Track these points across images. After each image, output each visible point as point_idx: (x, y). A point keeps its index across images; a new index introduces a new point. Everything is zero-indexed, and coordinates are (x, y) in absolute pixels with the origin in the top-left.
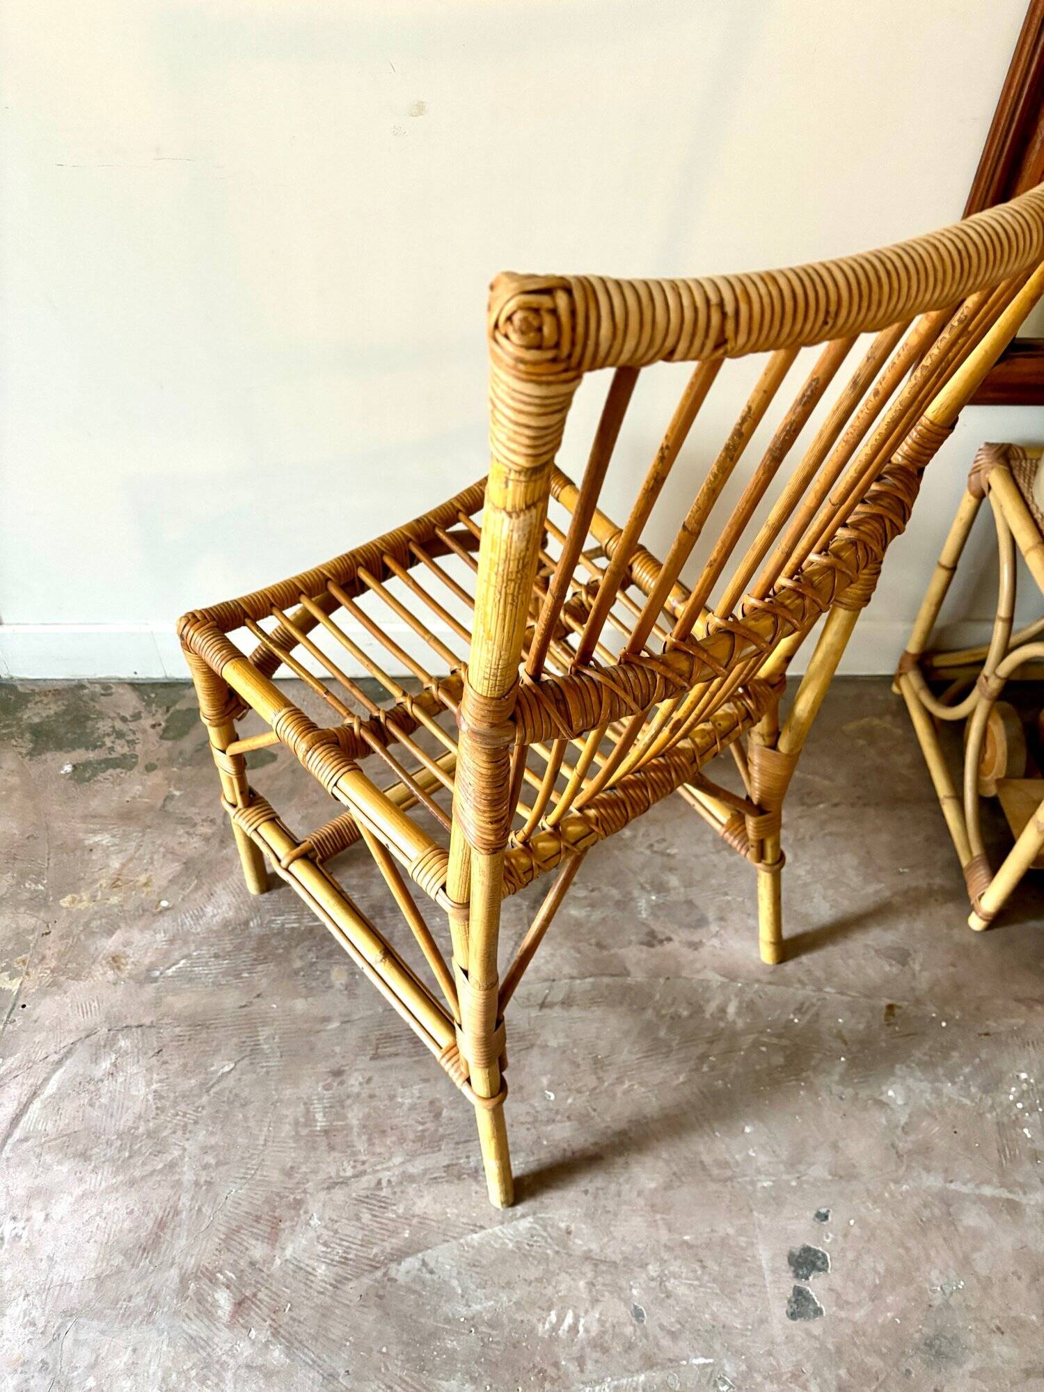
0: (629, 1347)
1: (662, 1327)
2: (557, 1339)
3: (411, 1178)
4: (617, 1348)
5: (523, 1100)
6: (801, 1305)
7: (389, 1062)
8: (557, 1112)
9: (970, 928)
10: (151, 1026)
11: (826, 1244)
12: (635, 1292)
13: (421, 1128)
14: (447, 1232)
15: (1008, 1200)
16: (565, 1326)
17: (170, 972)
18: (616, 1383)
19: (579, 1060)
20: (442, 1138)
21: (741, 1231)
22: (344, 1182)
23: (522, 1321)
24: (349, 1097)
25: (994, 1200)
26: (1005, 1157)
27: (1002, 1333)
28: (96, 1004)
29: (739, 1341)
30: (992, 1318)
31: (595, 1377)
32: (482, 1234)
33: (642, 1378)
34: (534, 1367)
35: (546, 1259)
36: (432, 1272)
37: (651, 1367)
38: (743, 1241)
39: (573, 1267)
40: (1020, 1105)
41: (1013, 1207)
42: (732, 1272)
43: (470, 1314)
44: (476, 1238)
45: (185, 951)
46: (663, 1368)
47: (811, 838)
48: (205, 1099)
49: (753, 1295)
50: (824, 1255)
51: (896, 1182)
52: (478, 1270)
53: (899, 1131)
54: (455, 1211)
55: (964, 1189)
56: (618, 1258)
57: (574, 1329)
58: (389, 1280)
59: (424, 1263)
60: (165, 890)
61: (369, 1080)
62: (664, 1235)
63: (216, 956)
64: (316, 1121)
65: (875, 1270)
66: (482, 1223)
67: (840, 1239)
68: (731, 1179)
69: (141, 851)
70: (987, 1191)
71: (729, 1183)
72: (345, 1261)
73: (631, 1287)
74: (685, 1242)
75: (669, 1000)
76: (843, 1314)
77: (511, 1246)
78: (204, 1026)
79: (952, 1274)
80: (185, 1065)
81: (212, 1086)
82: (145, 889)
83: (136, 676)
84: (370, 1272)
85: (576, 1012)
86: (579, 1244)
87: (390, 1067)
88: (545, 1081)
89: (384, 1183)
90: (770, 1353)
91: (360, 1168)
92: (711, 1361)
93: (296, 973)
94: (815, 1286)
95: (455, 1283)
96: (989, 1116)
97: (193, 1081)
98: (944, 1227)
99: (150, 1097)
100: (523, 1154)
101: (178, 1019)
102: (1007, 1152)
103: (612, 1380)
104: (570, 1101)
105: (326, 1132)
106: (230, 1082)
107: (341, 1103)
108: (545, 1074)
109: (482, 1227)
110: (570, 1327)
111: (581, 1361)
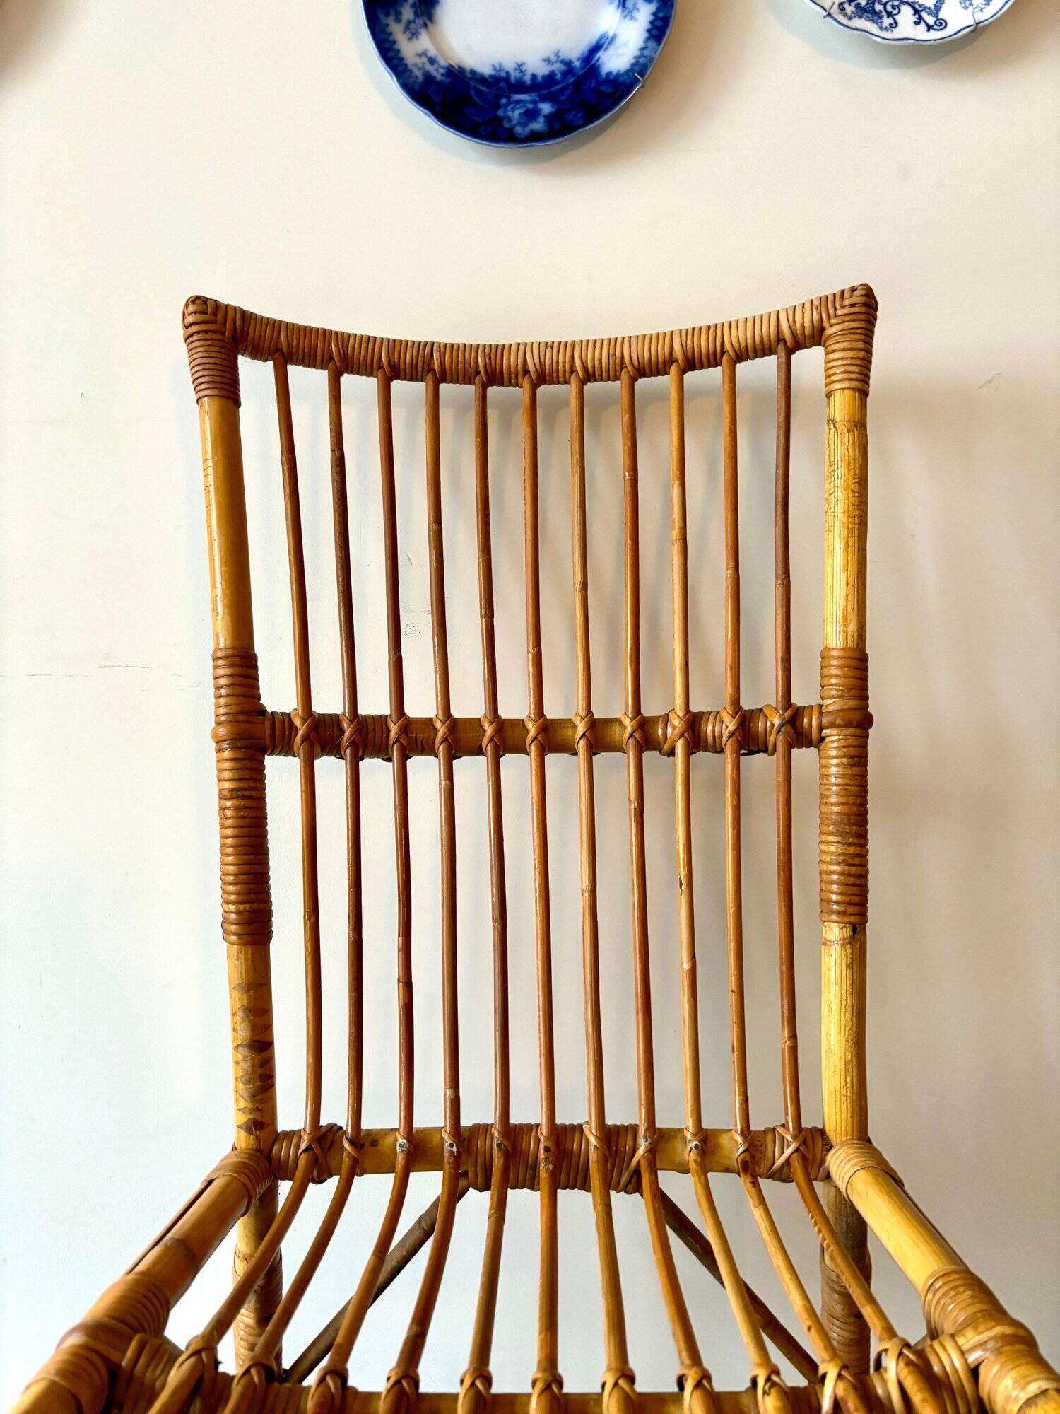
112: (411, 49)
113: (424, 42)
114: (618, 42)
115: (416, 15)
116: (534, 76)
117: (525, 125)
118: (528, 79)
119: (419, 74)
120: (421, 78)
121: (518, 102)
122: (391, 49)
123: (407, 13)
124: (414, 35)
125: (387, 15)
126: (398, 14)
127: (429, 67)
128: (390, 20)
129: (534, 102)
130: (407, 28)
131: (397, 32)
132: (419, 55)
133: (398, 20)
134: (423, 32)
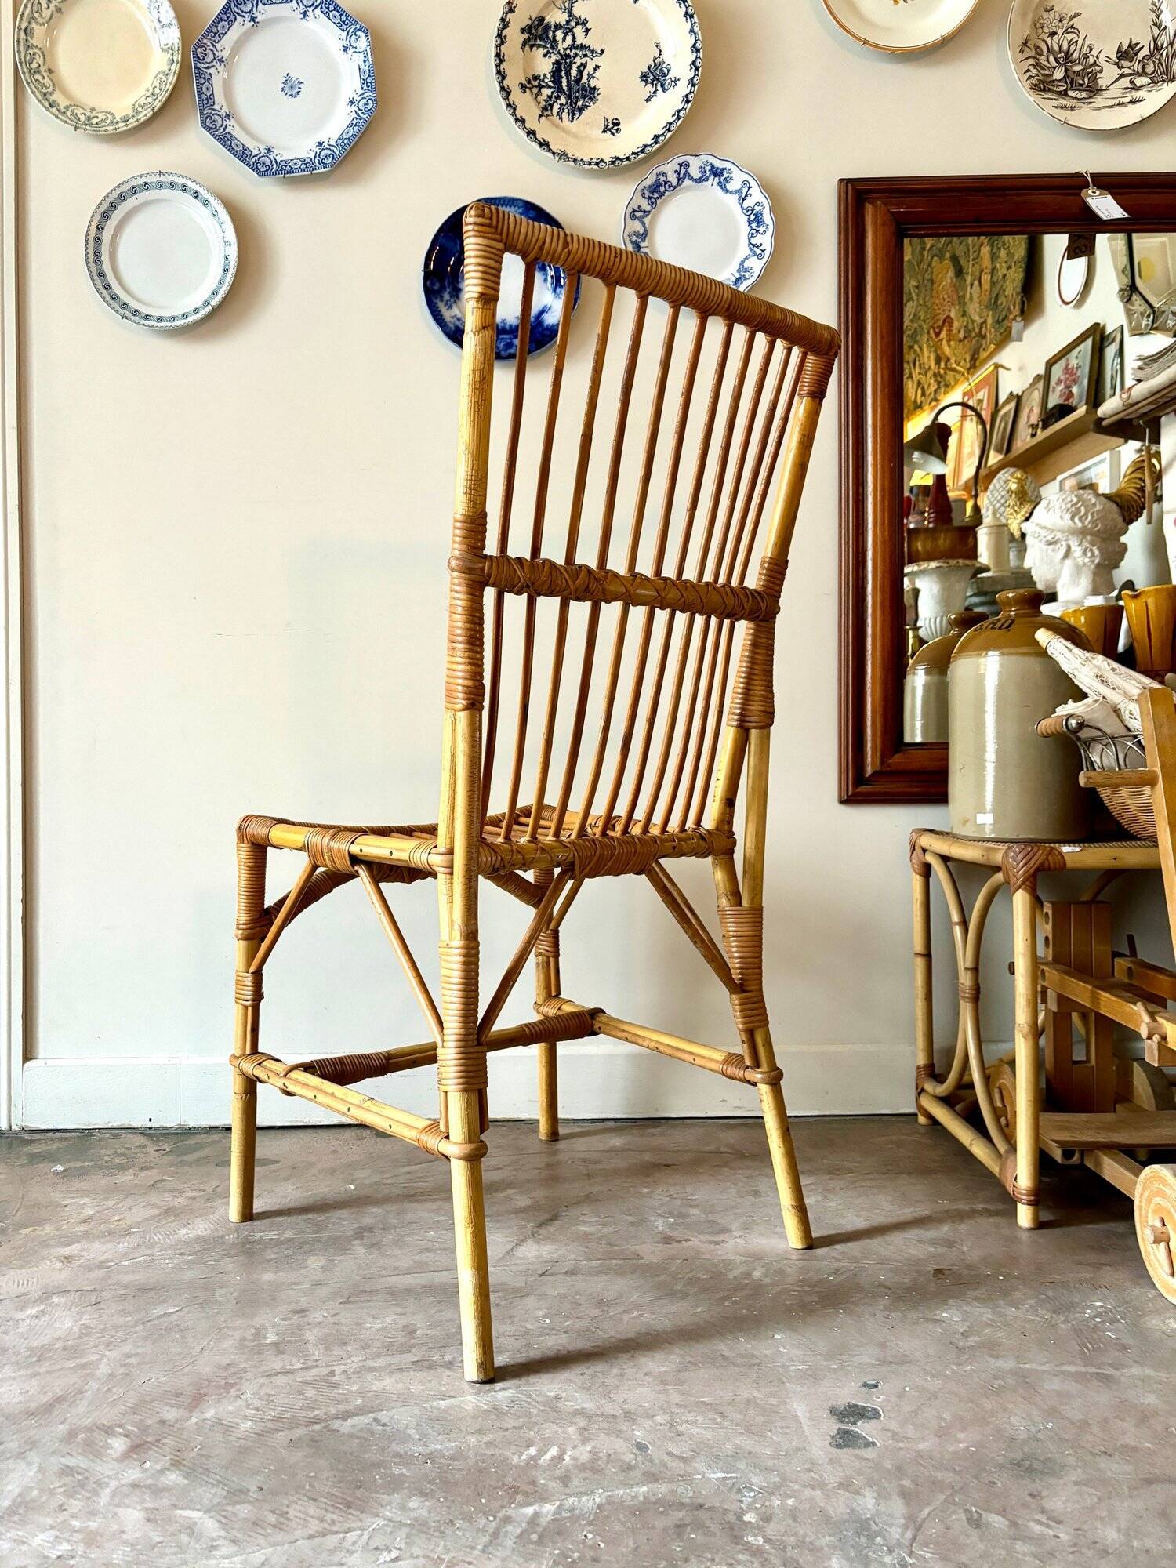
0: (628, 1468)
1: (670, 1454)
2: (536, 1466)
3: (372, 1369)
4: (612, 1469)
5: (513, 1323)
6: (846, 1439)
7: (361, 1305)
8: (553, 1329)
9: (1021, 1228)
10: (94, 1290)
11: (876, 1401)
12: (637, 1433)
13: (388, 1340)
14: (406, 1399)
15: (1097, 1373)
16: (548, 1456)
17: (127, 1263)
18: (609, 1493)
19: (581, 1301)
20: (414, 1345)
21: (772, 1395)
22: (292, 1372)
23: (493, 1455)
24: (309, 1324)
25: (1077, 1373)
26: (1087, 1348)
27: (1110, 1456)
28: (35, 1280)
29: (770, 1463)
30: (1093, 1447)
31: (582, 1490)
32: (453, 1400)
33: (644, 1489)
34: (503, 1485)
35: (529, 1415)
36: (384, 1425)
37: (657, 1481)
38: (773, 1401)
39: (562, 1419)
40: (1098, 1320)
41: (1106, 1379)
42: (759, 1419)
43: (427, 1451)
44: (443, 1404)
45: (149, 1252)
46: (671, 1481)
47: (842, 1189)
48: (140, 1328)
49: (787, 1433)
50: (874, 1409)
51: (958, 1364)
52: (443, 1422)
53: (958, 1336)
54: (422, 1388)
55: (1040, 1368)
56: (619, 1412)
57: (560, 1458)
58: (329, 1431)
59: (375, 1420)
60: (139, 1223)
61: (335, 1315)
62: (676, 1398)
63: (180, 1254)
64: (265, 1338)
65: (940, 1418)
66: (452, 1394)
67: (894, 1399)
68: (758, 1365)
69: (120, 1205)
70: (1071, 1368)
71: (756, 1367)
72: (278, 1419)
73: (633, 1430)
74: (704, 1402)
75: (688, 1270)
76: (901, 1445)
77: (485, 1407)
78: (154, 1289)
79: (1038, 1419)
80: (123, 1310)
81: (150, 1321)
82: (116, 1223)
83: (150, 1125)
84: (306, 1426)
85: (579, 1278)
86: (569, 1405)
87: (362, 1308)
88: (540, 1313)
89: (337, 1373)
90: (809, 1470)
91: (310, 1363)
92: (734, 1475)
93: (269, 1261)
94: (862, 1428)
95: (412, 1432)
96: (1063, 1326)
97: (130, 1318)
98: (1022, 1391)
99: (76, 1329)
100: (508, 1353)
101: (125, 1287)
102: (1090, 1347)
103: (604, 1491)
104: (567, 1323)
105: (276, 1344)
106: (174, 1317)
107: (300, 1328)
108: (541, 1309)
109: (451, 1397)
110: (553, 1458)
111: (565, 1480)
112: (447, 315)
113: (455, 311)
114: (552, 310)
115: (451, 297)
116: (511, 326)
117: (505, 351)
118: (508, 327)
119: (452, 326)
120: (453, 329)
121: (503, 339)
122: (438, 315)
123: (446, 296)
124: (450, 307)
125: (436, 298)
126: (442, 297)
127: (457, 323)
128: (438, 301)
129: (511, 339)
130: (446, 304)
131: (441, 306)
132: (453, 317)
133: (442, 300)
134: (454, 306)
